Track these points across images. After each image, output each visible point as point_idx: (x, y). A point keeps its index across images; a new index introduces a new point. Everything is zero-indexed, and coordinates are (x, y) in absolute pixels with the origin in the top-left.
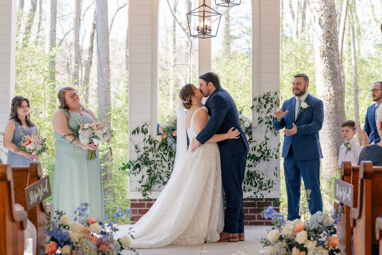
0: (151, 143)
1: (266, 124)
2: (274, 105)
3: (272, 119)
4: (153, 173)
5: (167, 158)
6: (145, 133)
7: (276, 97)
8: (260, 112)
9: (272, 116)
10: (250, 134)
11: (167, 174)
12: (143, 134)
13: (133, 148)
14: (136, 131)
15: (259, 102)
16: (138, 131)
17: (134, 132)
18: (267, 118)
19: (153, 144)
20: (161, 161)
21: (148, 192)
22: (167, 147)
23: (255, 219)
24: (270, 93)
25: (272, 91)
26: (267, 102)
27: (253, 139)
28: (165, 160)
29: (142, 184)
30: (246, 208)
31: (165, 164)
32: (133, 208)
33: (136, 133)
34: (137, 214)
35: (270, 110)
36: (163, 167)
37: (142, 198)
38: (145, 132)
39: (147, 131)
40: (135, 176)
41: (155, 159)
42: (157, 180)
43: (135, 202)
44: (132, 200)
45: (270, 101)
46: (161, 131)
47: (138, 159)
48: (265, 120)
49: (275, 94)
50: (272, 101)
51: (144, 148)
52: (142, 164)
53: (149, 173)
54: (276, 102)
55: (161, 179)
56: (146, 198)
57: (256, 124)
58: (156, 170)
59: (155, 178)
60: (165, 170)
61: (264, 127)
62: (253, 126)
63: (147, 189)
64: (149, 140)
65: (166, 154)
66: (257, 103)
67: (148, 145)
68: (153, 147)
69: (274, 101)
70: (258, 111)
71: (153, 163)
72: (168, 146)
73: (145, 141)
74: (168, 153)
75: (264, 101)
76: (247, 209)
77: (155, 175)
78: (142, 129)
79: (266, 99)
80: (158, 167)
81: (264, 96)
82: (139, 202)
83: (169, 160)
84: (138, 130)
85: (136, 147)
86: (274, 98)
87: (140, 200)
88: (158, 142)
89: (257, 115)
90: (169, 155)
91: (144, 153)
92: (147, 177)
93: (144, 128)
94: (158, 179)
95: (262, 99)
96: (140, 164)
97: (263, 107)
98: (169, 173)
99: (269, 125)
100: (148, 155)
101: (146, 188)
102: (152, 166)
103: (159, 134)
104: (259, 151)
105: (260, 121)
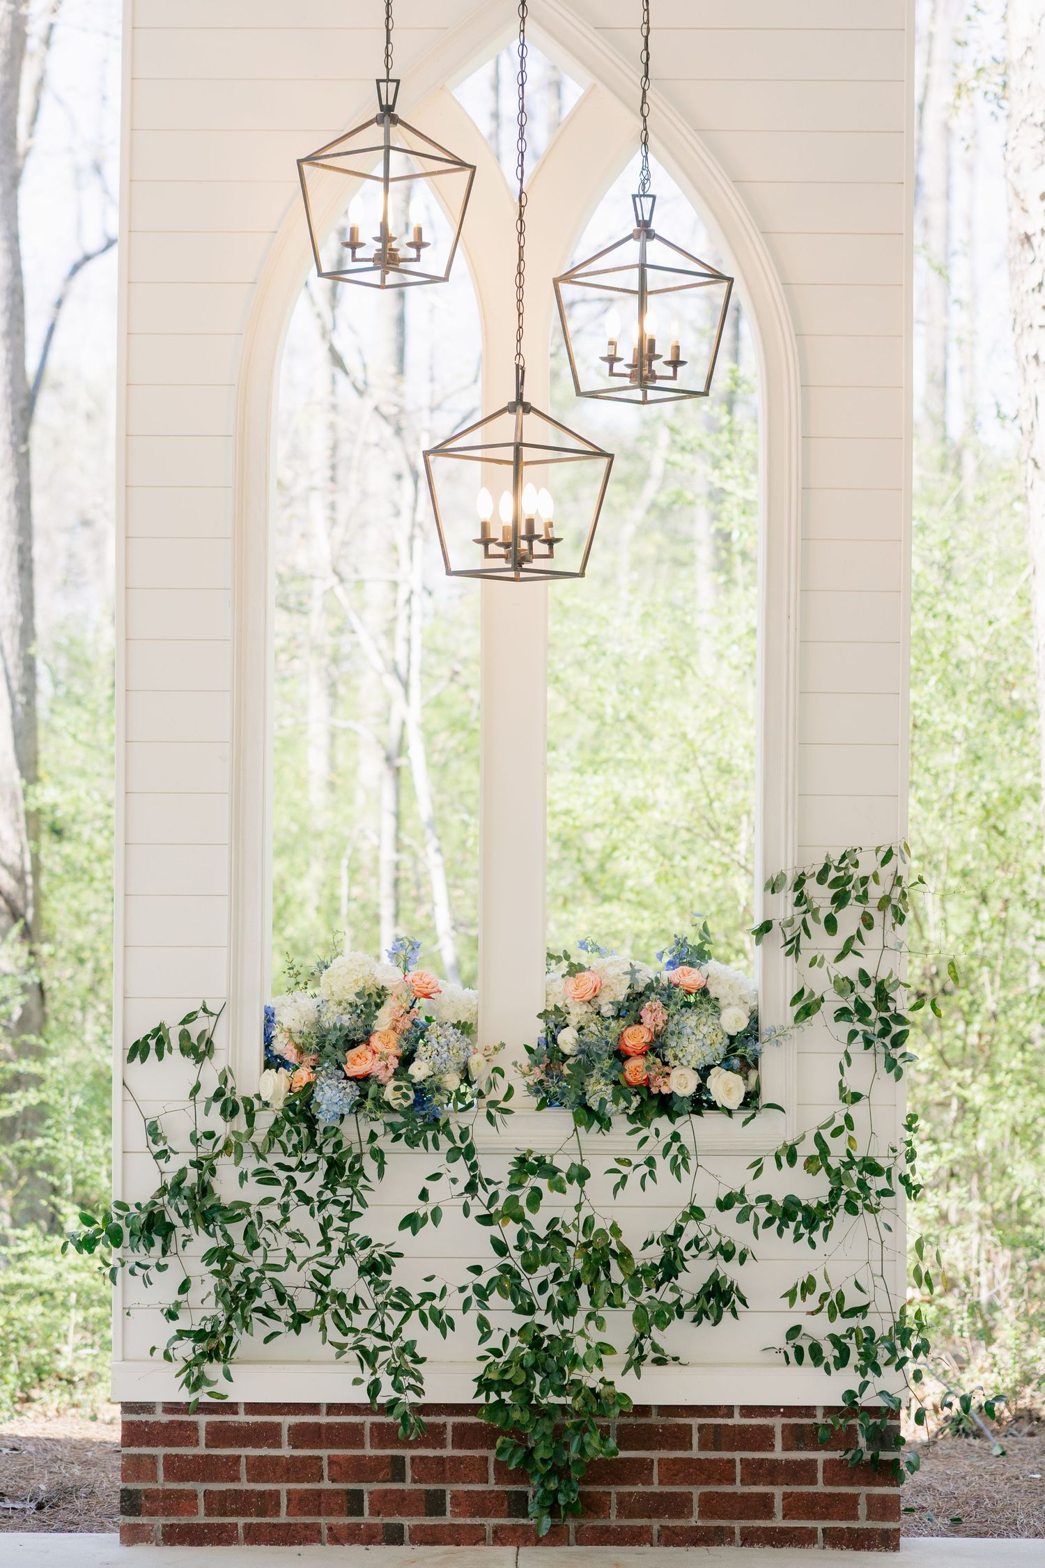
0: (230, 1111)
1: (837, 1019)
2: (877, 916)
3: (871, 991)
4: (239, 1268)
5: (312, 1185)
6: (199, 1058)
7: (886, 872)
8: (806, 956)
9: (871, 974)
10: (748, 1065)
11: (315, 1274)
12: (189, 1061)
13: (139, 1137)
14: (152, 1043)
15: (799, 902)
16: (160, 1042)
17: (138, 1051)
18: (843, 986)
19: (241, 1117)
20: (285, 1208)
21: (213, 1370)
22: (312, 1133)
23: (770, 1514)
24: (859, 856)
25: (870, 845)
26: (840, 900)
27: (766, 1098)
28: (304, 1198)
29: (184, 1323)
30: (726, 1455)
31: (301, 1219)
32: (134, 1450)
33: (152, 1054)
34: (154, 1478)
35: (857, 945)
36: (297, 1237)
37: (184, 1396)
38: (199, 1050)
39: (209, 1043)
40: (147, 1281)
41: (253, 1192)
42: (258, 1303)
43: (143, 1417)
44: (128, 1407)
45: (858, 899)
46: (281, 1046)
47: (163, 1190)
48: (834, 1002)
49: (885, 861)
50: (863, 898)
51: (195, 1140)
52: (184, 1217)
53: (216, 1266)
54: (885, 901)
55: (281, 1297)
56: (205, 1399)
57: (778, 1014)
58: (259, 1252)
59: (253, 1293)
60: (300, 1251)
61: (830, 1034)
62: (765, 1025)
63: (211, 1355)
64: (219, 1094)
65: (313, 1167)
66: (784, 907)
67: (215, 1121)
68: (244, 1128)
69: (876, 892)
70: (793, 947)
71: (239, 1218)
72: (320, 1127)
73: (200, 1096)
74: (323, 1165)
75: (821, 895)
76: (732, 1461)
77: (253, 1277)
78: (185, 1036)
79: (835, 883)
80: (263, 1234)
81: (826, 869)
82: (165, 1418)
83: (323, 1205)
84: (159, 1037)
85: (154, 1132)
86: (875, 876)
87: (172, 1408)
88: (267, 1104)
89: (789, 975)
90: (327, 1175)
91: (192, 1164)
92: (206, 1284)
93: (194, 1029)
94: (268, 1297)
95: (811, 887)
96: (172, 1217)
97: (817, 929)
98: (325, 1272)
99: (859, 1027)
100: (213, 1171)
101: (202, 1347)
102: (236, 1231)
103: (273, 1062)
104: (812, 1165)
105: (806, 1007)
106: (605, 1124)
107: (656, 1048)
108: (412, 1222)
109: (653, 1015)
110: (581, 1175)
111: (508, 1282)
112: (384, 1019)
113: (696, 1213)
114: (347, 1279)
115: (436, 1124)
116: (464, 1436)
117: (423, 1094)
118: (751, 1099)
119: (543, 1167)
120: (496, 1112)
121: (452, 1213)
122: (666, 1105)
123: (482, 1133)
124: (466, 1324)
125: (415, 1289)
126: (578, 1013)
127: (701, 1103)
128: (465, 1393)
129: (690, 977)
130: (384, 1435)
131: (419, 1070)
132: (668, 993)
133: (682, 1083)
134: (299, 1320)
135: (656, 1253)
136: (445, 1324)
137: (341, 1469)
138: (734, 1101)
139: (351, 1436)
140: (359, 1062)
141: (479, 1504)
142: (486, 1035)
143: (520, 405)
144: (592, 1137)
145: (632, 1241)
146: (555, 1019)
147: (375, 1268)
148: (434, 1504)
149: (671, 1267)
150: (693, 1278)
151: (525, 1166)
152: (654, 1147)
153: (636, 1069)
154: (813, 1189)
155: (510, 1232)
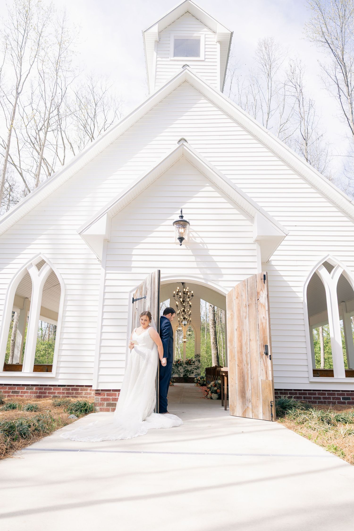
5: (176, 368)
18: (198, 360)
25: (199, 354)
26: (198, 356)
31: (176, 369)
41: (174, 368)
46: (175, 362)
48: (197, 360)
57: (195, 361)
61: (197, 362)
66: (195, 356)
75: (197, 356)
89: (196, 359)
102: (173, 370)
103: (175, 363)
104: (197, 367)
105: (196, 360)
106: (188, 365)
107: (190, 362)
108: (180, 369)
109: (190, 361)
110: (187, 367)
111: (184, 372)
112: (179, 361)
113: (192, 369)
114: (178, 371)
115: (182, 365)
116: (183, 378)
117: (181, 364)
118: (194, 364)
119: (186, 367)
120: (184, 364)
121: (182, 369)
122: (191, 365)
123: (183, 366)
124: (183, 373)
125: (181, 372)
126: (187, 361)
127: (192, 364)
128: (182, 376)
129: (192, 359)
130: (179, 378)
131: (181, 363)
132: (191, 360)
133: (191, 364)
134: (176, 373)
135: (190, 371)
136: (182, 373)
137: (177, 380)
138: (193, 364)
139: (178, 378)
140: (178, 362)
141: (183, 381)
142: (183, 362)
143: (185, 336)
144: (188, 366)
145: (189, 370)
146: (186, 361)
147: (179, 371)
148: (181, 381)
149: (191, 371)
150: (192, 372)
151: (185, 367)
152: (190, 366)
153: (189, 363)
154: (196, 368)
155: (184, 370)
